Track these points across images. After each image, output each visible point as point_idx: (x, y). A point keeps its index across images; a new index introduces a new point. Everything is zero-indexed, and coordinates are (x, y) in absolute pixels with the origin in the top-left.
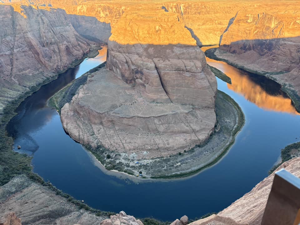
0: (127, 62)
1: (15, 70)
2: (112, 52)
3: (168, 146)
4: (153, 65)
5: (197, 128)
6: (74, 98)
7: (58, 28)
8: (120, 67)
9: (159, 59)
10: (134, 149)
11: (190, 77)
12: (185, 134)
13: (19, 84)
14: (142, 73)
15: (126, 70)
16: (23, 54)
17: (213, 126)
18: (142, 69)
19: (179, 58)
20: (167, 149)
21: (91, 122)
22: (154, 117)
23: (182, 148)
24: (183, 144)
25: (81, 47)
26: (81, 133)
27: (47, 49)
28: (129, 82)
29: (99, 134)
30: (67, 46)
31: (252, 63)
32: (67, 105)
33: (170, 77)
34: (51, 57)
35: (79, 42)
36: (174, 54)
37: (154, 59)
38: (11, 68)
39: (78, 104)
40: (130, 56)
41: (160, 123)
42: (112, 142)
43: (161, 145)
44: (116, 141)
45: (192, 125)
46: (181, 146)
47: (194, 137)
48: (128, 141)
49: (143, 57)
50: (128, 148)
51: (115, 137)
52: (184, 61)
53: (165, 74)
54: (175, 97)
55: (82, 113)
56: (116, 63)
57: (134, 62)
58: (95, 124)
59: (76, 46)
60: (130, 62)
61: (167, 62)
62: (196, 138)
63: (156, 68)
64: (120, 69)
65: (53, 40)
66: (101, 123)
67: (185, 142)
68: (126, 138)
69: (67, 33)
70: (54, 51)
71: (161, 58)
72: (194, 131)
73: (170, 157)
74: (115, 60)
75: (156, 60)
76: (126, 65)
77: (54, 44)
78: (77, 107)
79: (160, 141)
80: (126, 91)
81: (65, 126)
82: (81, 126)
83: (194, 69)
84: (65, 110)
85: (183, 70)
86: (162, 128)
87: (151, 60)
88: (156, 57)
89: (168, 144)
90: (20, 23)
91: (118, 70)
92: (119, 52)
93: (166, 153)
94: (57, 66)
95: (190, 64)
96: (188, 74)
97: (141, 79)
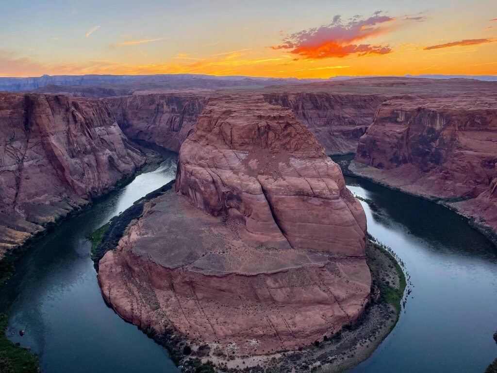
0: (214, 182)
1: (22, 196)
2: (188, 166)
3: (293, 329)
4: (257, 186)
5: (341, 293)
6: (121, 242)
7: (97, 129)
8: (203, 189)
9: (266, 177)
10: (233, 336)
11: (321, 205)
12: (322, 306)
13: (27, 219)
14: (239, 199)
15: (212, 194)
16: (38, 170)
17: (369, 291)
18: (241, 193)
19: (300, 176)
20: (293, 335)
21: (154, 285)
22: (265, 274)
23: (320, 331)
24: (320, 325)
25: (132, 158)
26: (135, 306)
27: (78, 161)
28: (216, 213)
29: (167, 307)
30: (110, 157)
31: (412, 182)
32: (109, 254)
33: (289, 206)
34: (83, 174)
35: (129, 151)
36: (291, 169)
37: (259, 177)
38: (15, 192)
39: (130, 252)
40: (219, 171)
41: (277, 285)
42: (192, 323)
43: (282, 328)
44: (199, 320)
45: (332, 289)
46: (318, 327)
47: (339, 313)
48: (221, 319)
49: (240, 174)
50: (221, 334)
51: (198, 313)
52: (309, 180)
53: (279, 200)
54: (297, 240)
55: (136, 269)
56: (195, 182)
57: (226, 181)
58: (160, 288)
59: (123, 157)
60: (219, 181)
61: (281, 182)
62: (342, 314)
63: (264, 191)
64: (201, 193)
65: (88, 147)
66: (172, 287)
67: (323, 322)
68: (217, 315)
69: (110, 136)
70: (89, 165)
71: (271, 174)
72: (337, 300)
73: (300, 349)
74: (193, 178)
75: (262, 178)
76: (212, 186)
77: (90, 153)
78: (128, 258)
79: (279, 320)
80: (212, 228)
81: (107, 292)
82: (136, 293)
83: (326, 192)
84: (107, 263)
85: (308, 195)
86: (280, 295)
87: (253, 178)
88: (262, 174)
89: (294, 324)
90: (38, 121)
91: (198, 195)
92: (200, 165)
93: (292, 343)
94: (93, 188)
95: (319, 185)
96: (316, 201)
97: (238, 208)
